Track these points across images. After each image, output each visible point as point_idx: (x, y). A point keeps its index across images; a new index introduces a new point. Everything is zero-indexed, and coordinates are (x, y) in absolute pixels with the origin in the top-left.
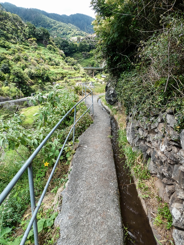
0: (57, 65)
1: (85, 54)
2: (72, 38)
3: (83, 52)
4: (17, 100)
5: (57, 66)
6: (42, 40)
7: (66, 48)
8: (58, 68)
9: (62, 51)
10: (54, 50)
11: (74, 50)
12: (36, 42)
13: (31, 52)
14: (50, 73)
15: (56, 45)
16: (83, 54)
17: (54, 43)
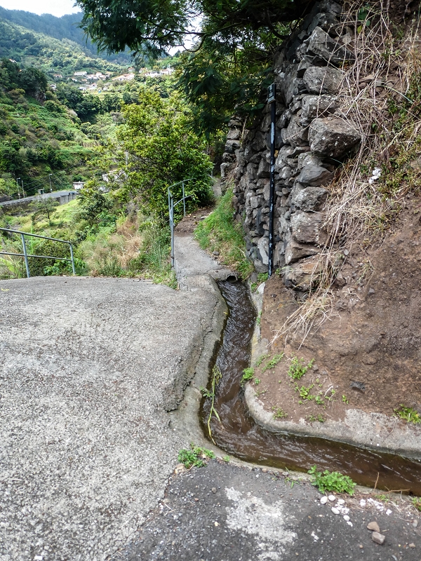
0: (69, 139)
1: (118, 116)
2: (76, 74)
3: (112, 112)
4: (19, 200)
5: (70, 141)
6: (34, 90)
7: (79, 104)
8: (73, 145)
9: (72, 111)
10: (59, 111)
11: (95, 109)
12: (25, 97)
13: (18, 115)
14: (62, 155)
15: (59, 99)
16: (113, 115)
17: (55, 96)
